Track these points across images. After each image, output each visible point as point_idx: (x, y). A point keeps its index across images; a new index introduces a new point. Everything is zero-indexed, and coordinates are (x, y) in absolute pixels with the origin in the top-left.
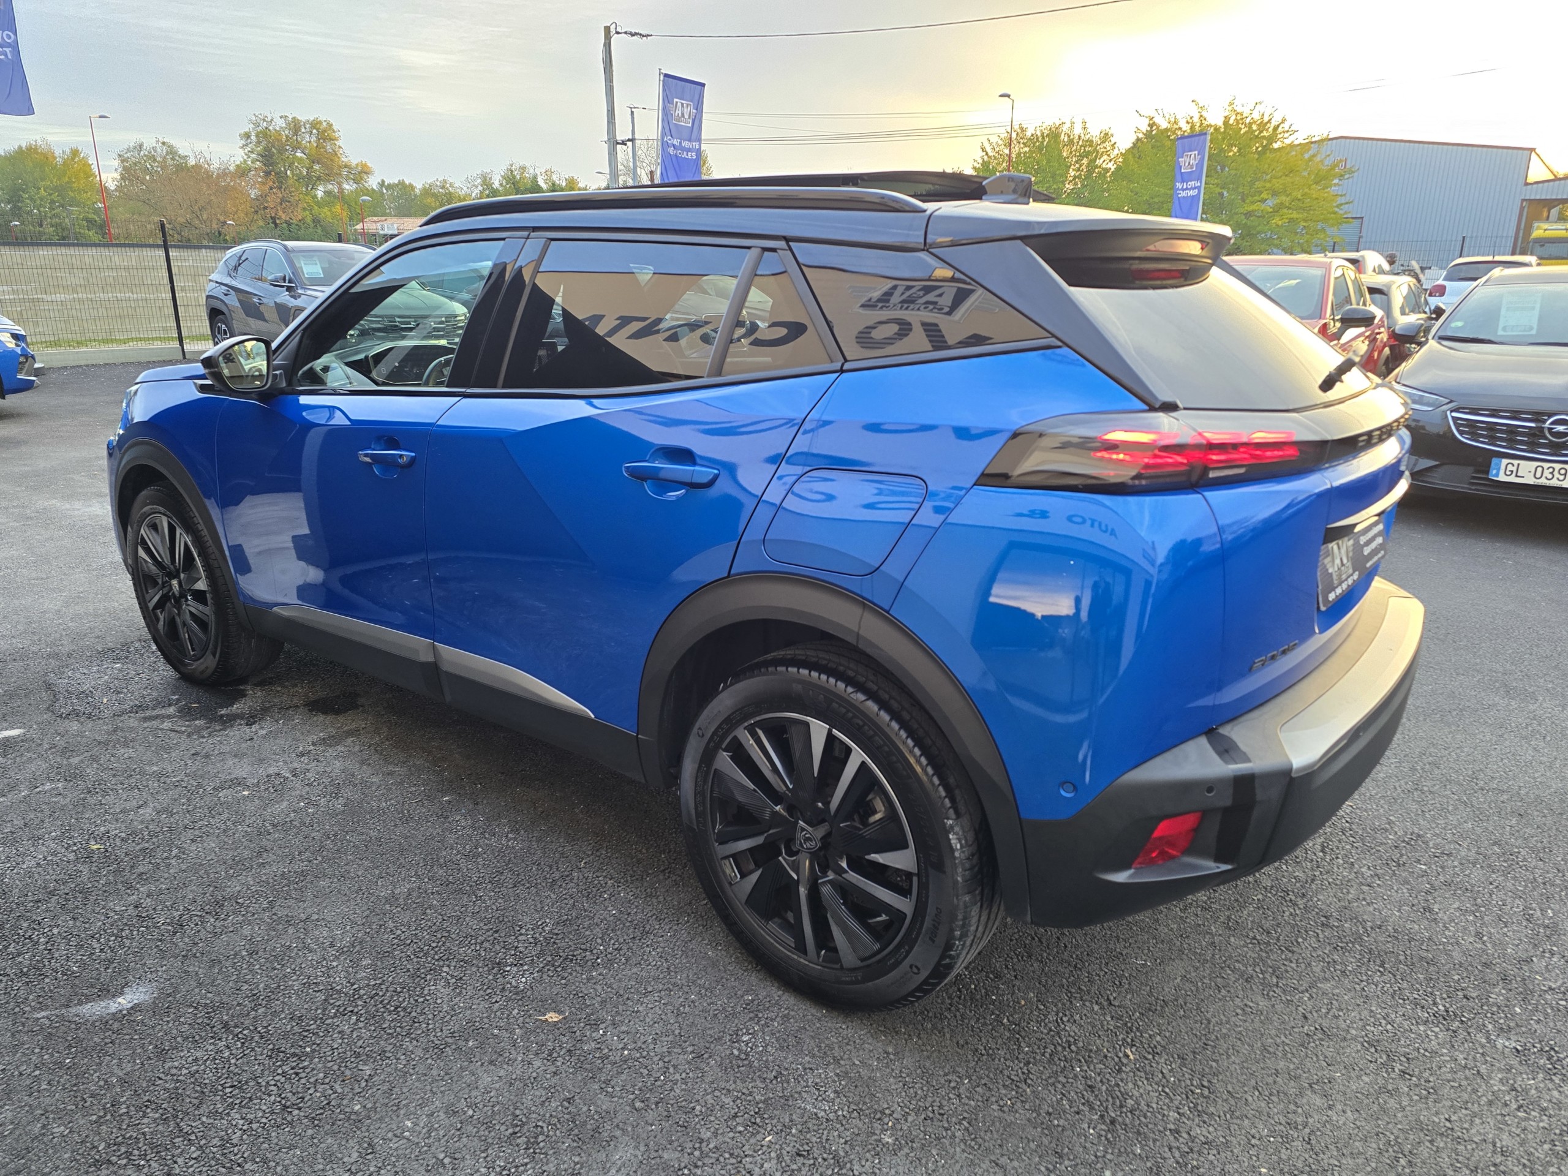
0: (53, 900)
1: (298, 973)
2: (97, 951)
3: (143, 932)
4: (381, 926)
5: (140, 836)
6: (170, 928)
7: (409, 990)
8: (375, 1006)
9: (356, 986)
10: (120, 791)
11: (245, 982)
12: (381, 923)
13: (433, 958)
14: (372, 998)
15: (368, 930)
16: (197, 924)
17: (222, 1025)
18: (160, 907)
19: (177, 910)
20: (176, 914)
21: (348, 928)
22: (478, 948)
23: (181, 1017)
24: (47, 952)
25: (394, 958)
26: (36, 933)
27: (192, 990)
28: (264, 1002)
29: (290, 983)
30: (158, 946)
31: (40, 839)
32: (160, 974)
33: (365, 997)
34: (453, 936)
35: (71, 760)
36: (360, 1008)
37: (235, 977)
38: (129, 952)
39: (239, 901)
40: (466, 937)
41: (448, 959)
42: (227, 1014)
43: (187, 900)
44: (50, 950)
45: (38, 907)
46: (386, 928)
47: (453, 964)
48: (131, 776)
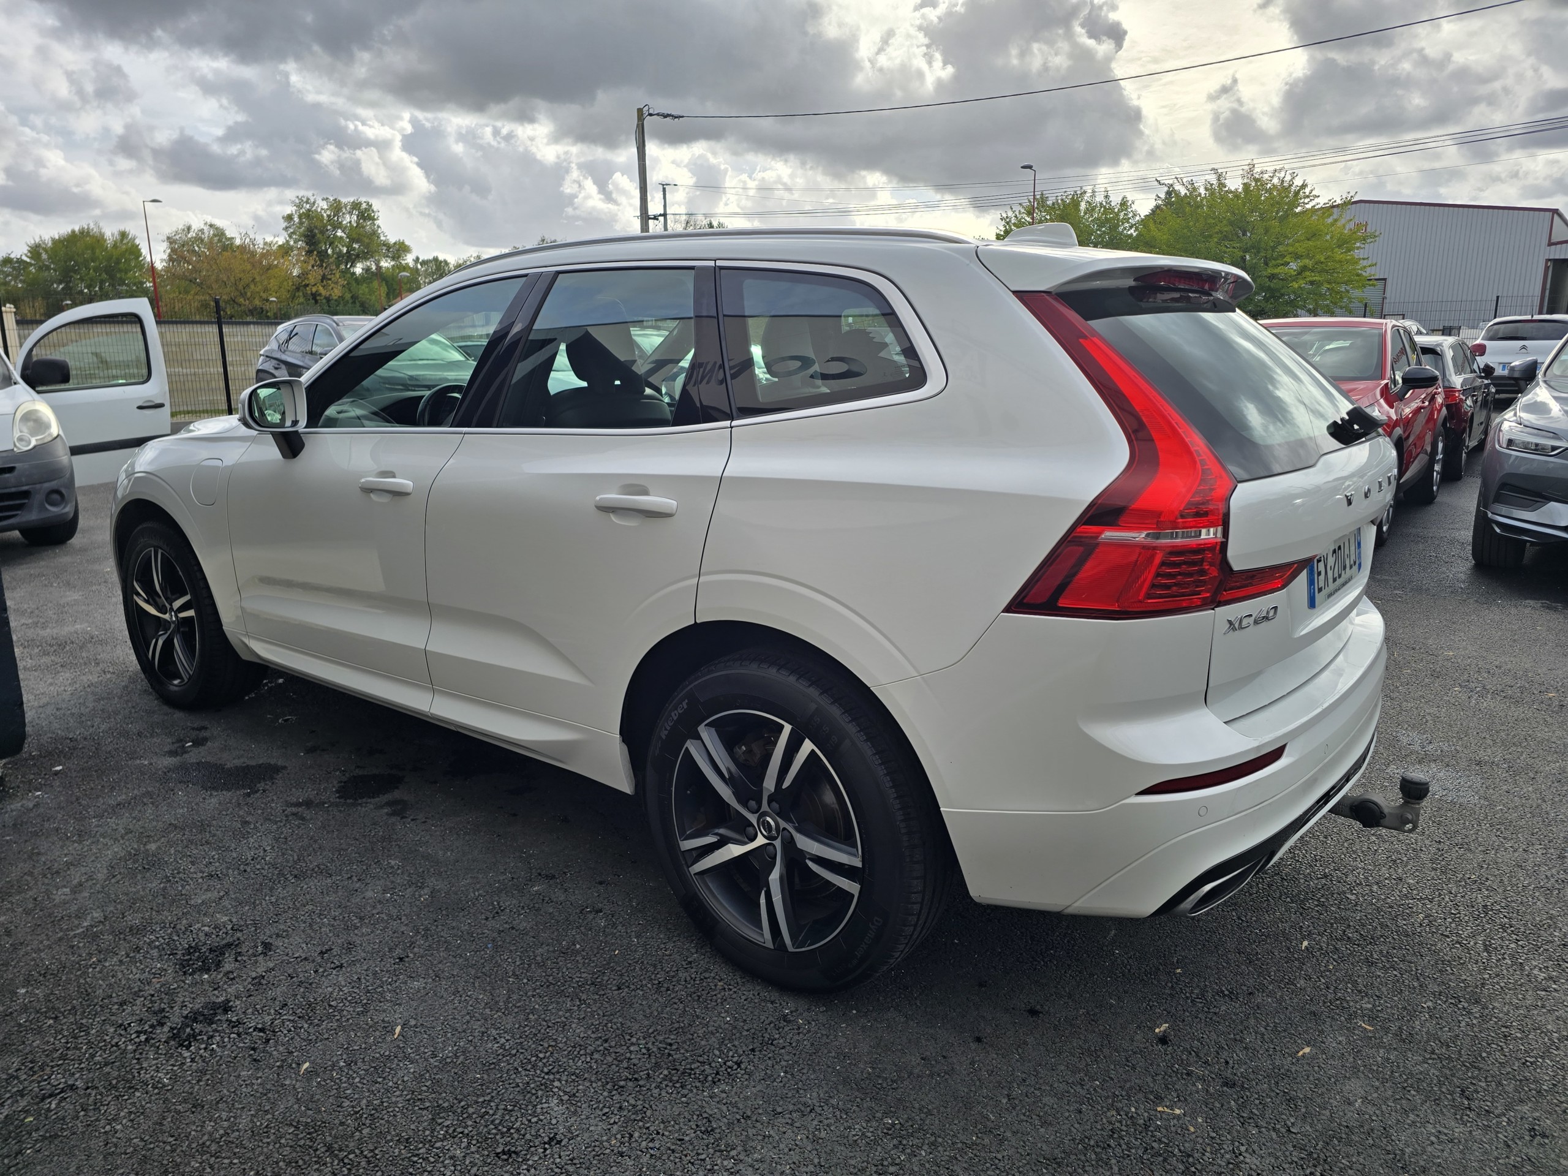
0: (138, 1002)
1: (401, 1087)
2: (189, 1060)
3: (234, 1039)
4: (483, 1033)
5: (224, 930)
6: (262, 1034)
7: (520, 1108)
8: (486, 1126)
9: (463, 1103)
10: (200, 880)
11: (346, 1098)
12: (483, 1029)
13: (542, 1071)
14: (482, 1117)
15: (470, 1038)
16: (289, 1031)
17: (325, 1148)
18: (250, 1010)
19: (269, 1014)
20: (268, 1019)
21: (449, 1035)
22: (588, 1059)
23: (281, 1138)
24: (135, 1061)
25: (501, 1070)
26: (123, 1040)
27: (291, 1107)
28: (368, 1122)
29: (394, 1099)
30: (251, 1055)
31: (120, 933)
32: (256, 1087)
33: (474, 1116)
34: (560, 1045)
35: (148, 847)
36: (470, 1129)
37: (335, 1091)
38: (221, 1062)
39: (332, 1003)
40: (574, 1047)
41: (558, 1072)
42: (330, 1135)
43: (277, 1003)
44: (138, 1059)
45: (124, 1010)
46: (488, 1036)
47: (564, 1078)
48: (211, 863)
